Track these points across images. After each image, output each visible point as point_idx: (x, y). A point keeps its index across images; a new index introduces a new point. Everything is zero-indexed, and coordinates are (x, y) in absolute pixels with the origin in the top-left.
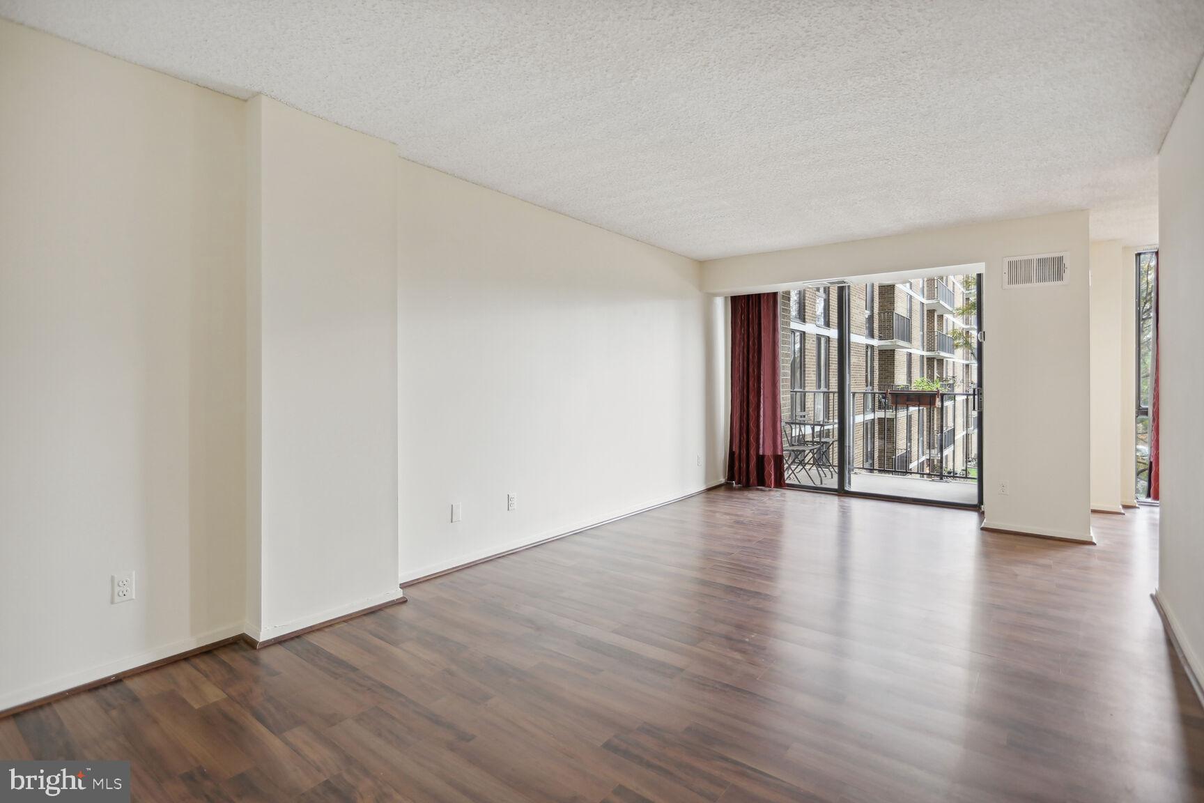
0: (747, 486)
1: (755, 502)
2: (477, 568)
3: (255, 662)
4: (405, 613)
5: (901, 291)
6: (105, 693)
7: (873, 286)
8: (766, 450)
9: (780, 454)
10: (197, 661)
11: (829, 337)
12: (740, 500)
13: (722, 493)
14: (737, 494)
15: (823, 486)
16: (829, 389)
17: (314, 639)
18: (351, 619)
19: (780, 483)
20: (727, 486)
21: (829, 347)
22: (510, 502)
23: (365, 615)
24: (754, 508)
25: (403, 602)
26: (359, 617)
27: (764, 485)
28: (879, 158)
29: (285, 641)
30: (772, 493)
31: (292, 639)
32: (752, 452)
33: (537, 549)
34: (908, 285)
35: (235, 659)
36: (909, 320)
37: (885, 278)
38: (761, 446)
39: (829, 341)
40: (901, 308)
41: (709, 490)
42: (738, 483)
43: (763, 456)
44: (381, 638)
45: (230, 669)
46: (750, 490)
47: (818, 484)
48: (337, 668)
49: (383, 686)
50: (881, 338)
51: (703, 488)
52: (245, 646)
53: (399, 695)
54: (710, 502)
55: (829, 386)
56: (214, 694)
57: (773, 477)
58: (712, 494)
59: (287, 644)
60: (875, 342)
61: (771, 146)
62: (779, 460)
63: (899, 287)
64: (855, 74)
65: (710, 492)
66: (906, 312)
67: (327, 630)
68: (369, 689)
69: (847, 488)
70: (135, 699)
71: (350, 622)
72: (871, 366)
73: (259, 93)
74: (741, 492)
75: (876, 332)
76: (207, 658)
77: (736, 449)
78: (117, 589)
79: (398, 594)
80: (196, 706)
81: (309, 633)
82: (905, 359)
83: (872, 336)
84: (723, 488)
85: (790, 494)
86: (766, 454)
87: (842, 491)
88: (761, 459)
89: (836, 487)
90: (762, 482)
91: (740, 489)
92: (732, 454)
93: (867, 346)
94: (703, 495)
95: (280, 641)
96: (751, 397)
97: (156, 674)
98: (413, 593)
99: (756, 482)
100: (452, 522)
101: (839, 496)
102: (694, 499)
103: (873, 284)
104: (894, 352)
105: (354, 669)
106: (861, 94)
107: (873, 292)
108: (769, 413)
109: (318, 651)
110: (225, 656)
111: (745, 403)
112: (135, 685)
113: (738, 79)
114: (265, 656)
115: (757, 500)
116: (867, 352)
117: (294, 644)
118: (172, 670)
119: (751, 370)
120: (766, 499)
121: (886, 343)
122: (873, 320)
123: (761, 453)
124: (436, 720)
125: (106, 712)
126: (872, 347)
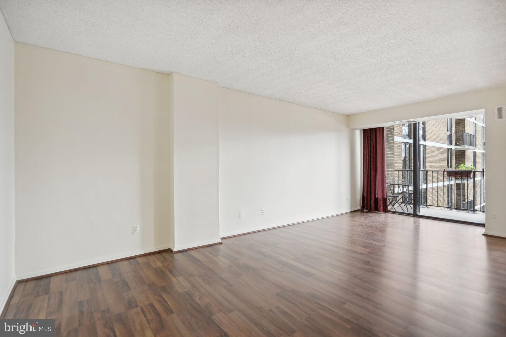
0: (370, 211)
1: (371, 217)
2: (250, 235)
3: (172, 257)
4: (221, 247)
5: (469, 122)
6: (131, 261)
7: (451, 119)
8: (379, 195)
9: (385, 197)
10: (156, 255)
11: (425, 145)
12: (365, 216)
13: (359, 213)
14: (365, 214)
15: (408, 213)
16: (425, 169)
17: (191, 252)
18: (203, 247)
19: (385, 210)
20: (362, 211)
21: (425, 150)
22: (263, 212)
23: (208, 246)
24: (369, 220)
25: (221, 243)
26: (206, 247)
27: (378, 211)
28: (413, 69)
29: (182, 252)
30: (381, 214)
31: (184, 251)
32: (373, 196)
33: (273, 230)
34: (474, 118)
35: (166, 255)
36: (474, 136)
37: (460, 116)
38: (377, 194)
39: (425, 147)
40: (469, 130)
41: (352, 212)
42: (367, 209)
43: (378, 198)
44: (212, 254)
45: (165, 258)
46: (371, 212)
47: (406, 212)
48: (195, 260)
49: (209, 268)
50: (456, 145)
51: (349, 211)
52: (170, 252)
53: (213, 271)
54: (352, 216)
55: (425, 168)
56: (159, 264)
57: (382, 207)
58: (353, 213)
59: (182, 253)
60: (453, 147)
61: (361, 69)
62: (385, 200)
63: (468, 119)
64: (386, 40)
65: (352, 213)
66: (472, 131)
67: (195, 250)
68: (204, 268)
69: (418, 213)
70: (138, 263)
71: (203, 248)
72: (451, 159)
73: (173, 72)
74: (366, 213)
75: (454, 142)
76: (159, 254)
77: (365, 195)
78: (134, 230)
79: (219, 241)
80: (154, 267)
81: (189, 250)
82: (471, 156)
83: (451, 144)
84: (360, 211)
85: (390, 215)
86: (379, 197)
87: (415, 215)
88: (376, 200)
89: (412, 213)
90: (376, 209)
91: (367, 212)
92: (363, 197)
93: (448, 149)
94: (349, 214)
95: (180, 252)
96: (372, 173)
97: (145, 258)
98: (224, 241)
99: (374, 209)
100: (240, 217)
101: (413, 217)
102: (346, 215)
103: (452, 119)
104: (465, 152)
105: (201, 262)
106: (392, 46)
107: (451, 122)
108: (380, 180)
109: (191, 255)
110: (164, 254)
111: (369, 175)
112: (139, 259)
113: (336, 48)
114: (176, 256)
115: (373, 217)
116: (448, 152)
117: (185, 253)
118: (149, 257)
119: (372, 161)
120: (377, 217)
121: (460, 148)
122: (452, 136)
123: (377, 197)
124: (222, 279)
125: (131, 266)
126: (451, 149)
